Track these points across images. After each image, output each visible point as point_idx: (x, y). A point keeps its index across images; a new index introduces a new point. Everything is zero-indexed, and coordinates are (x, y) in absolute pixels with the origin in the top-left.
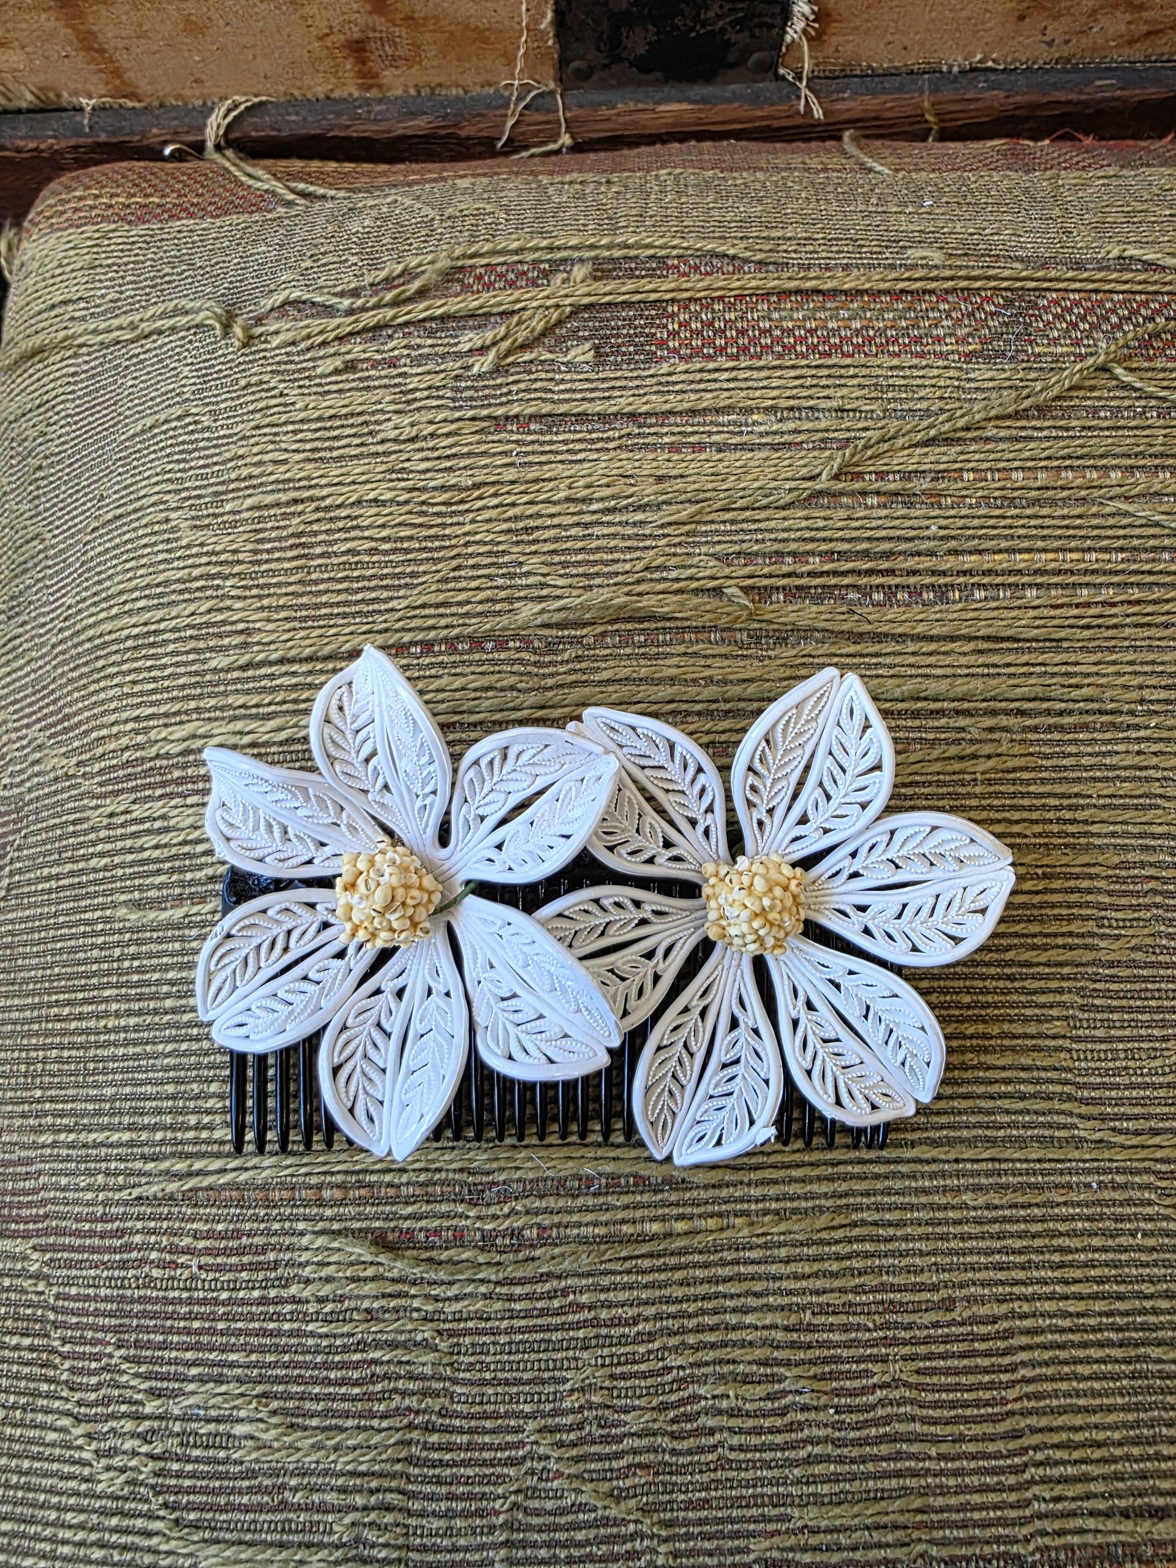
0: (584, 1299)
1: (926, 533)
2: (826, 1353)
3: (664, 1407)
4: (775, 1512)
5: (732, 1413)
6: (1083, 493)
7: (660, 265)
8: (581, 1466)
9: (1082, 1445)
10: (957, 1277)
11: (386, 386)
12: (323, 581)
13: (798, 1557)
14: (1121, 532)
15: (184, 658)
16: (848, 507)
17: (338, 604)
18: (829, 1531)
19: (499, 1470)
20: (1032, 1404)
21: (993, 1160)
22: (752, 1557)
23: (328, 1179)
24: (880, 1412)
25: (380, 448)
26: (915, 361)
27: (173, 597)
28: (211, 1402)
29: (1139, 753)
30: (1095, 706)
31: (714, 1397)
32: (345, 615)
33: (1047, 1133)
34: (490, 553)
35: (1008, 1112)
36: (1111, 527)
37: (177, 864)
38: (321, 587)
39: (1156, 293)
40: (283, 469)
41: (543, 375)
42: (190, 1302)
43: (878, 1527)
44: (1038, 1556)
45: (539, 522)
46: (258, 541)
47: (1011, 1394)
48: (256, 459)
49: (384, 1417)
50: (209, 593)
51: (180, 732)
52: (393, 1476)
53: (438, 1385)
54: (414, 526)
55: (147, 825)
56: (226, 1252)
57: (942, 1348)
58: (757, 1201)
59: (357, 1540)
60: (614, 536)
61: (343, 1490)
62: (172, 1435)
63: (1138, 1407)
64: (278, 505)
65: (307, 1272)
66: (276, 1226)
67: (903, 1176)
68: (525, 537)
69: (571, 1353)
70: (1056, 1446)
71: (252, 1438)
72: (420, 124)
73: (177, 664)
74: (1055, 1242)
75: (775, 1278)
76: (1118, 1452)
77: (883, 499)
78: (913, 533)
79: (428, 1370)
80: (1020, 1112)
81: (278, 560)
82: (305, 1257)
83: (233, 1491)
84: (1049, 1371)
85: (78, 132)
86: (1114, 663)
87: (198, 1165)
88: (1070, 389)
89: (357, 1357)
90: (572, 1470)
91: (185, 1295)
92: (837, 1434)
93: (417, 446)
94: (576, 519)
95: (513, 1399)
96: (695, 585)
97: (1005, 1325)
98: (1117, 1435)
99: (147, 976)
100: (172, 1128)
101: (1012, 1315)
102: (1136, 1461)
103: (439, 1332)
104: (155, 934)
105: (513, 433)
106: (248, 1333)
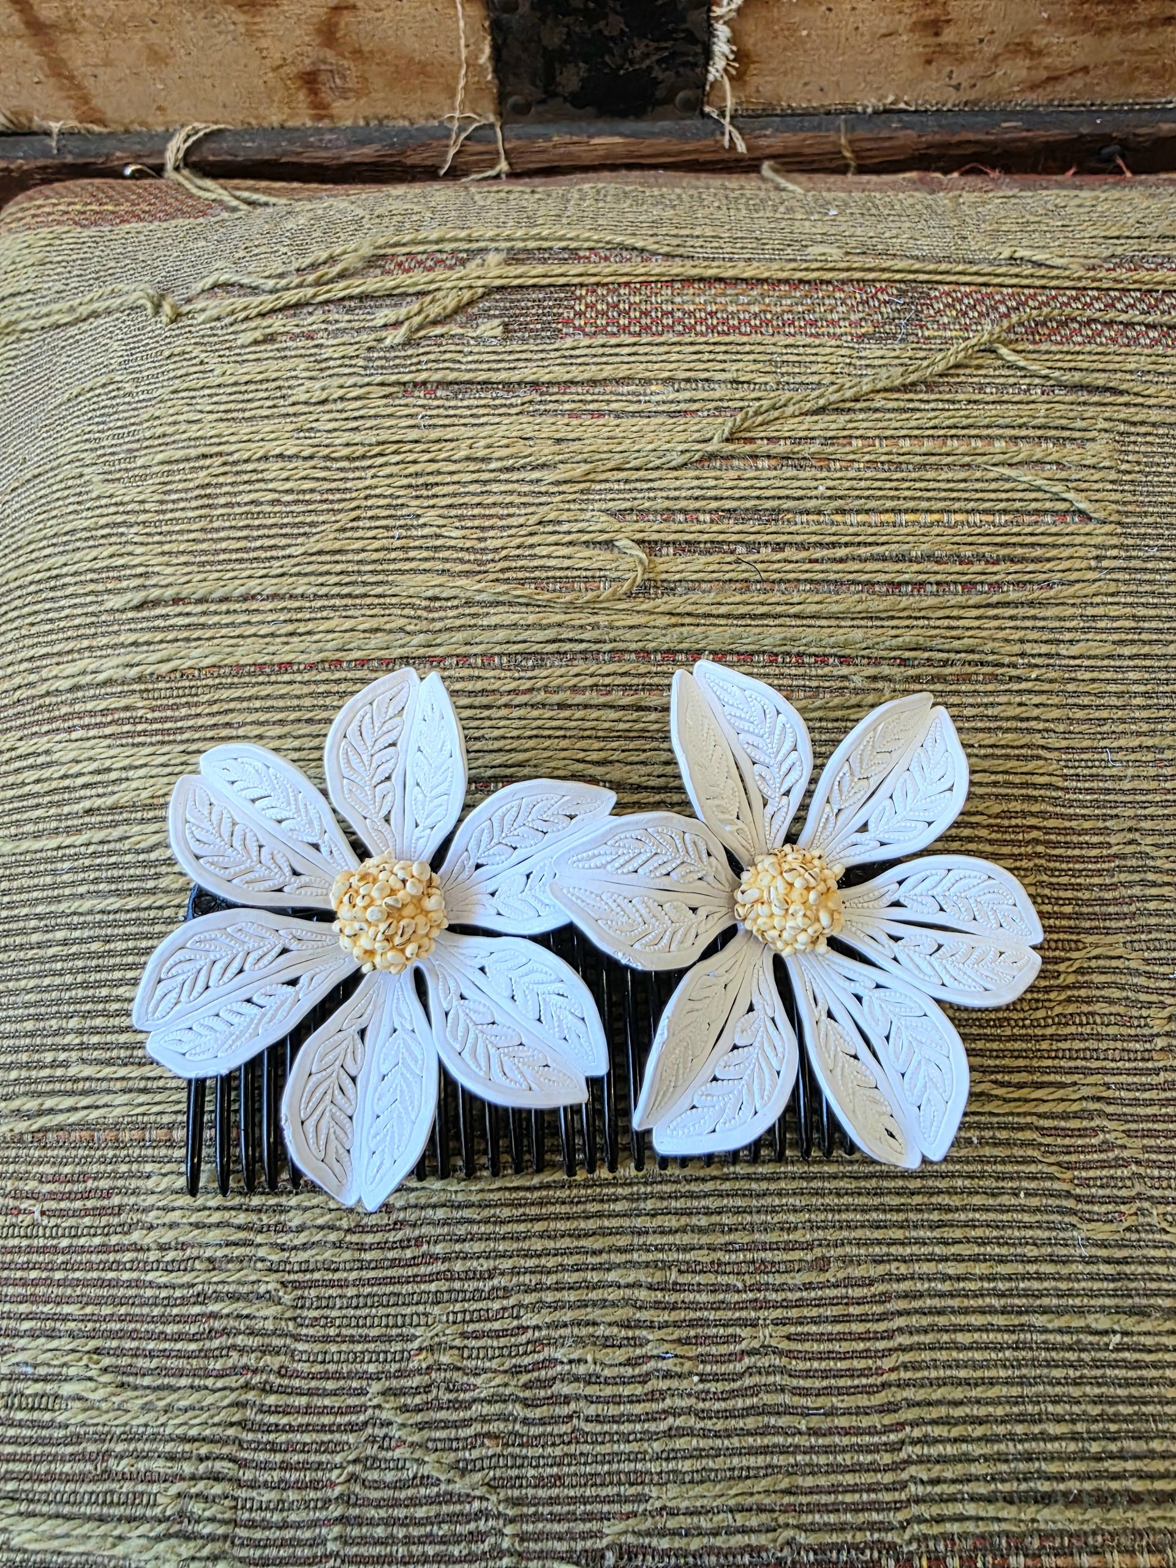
0: (438, 1249)
1: (814, 493)
2: (692, 1315)
3: (516, 1370)
4: (632, 1491)
5: (589, 1380)
6: (967, 459)
7: (572, 255)
8: (426, 1434)
9: (963, 1421)
10: (832, 1235)
11: (301, 356)
12: (225, 529)
13: (654, 1542)
14: (1004, 496)
15: (82, 600)
16: (739, 468)
17: (237, 550)
18: (689, 1513)
19: (337, 1437)
20: (909, 1375)
22: (605, 1542)
23: (180, 1118)
24: (748, 1381)
25: (291, 410)
26: (809, 340)
27: (78, 544)
28: (42, 1358)
29: (1020, 704)
30: (976, 657)
31: (571, 1362)
32: (240, 561)
34: (389, 506)
36: (994, 491)
37: (56, 798)
38: (222, 534)
39: (1044, 287)
40: (195, 427)
41: (453, 348)
42: (30, 1250)
43: (741, 1509)
44: (914, 1546)
45: (438, 479)
46: (166, 493)
47: (887, 1363)
48: (172, 419)
49: (220, 1375)
50: (113, 539)
51: (71, 669)
52: (225, 1442)
53: (278, 1342)
54: (317, 479)
55: (31, 761)
56: (69, 1196)
57: (815, 1312)
59: (181, 1514)
60: (511, 492)
61: (171, 1457)
64: (187, 460)
65: (150, 1217)
66: (124, 1168)
68: (425, 493)
69: (421, 1308)
70: (934, 1422)
71: (80, 1398)
72: (367, 152)
73: (74, 606)
74: (934, 1200)
75: (640, 1232)
76: (1001, 1430)
77: (773, 462)
78: (800, 493)
79: (269, 1325)
82: (151, 1200)
83: (55, 1458)
84: (928, 1339)
85: (46, 152)
87: (49, 1103)
88: (957, 366)
89: (196, 1310)
90: (416, 1438)
91: (25, 1243)
92: (701, 1405)
93: (327, 407)
94: (475, 476)
95: (358, 1358)
96: (586, 537)
97: (880, 1288)
98: (1000, 1411)
99: (16, 912)
100: (27, 1066)
101: (889, 1278)
102: (1021, 1441)
103: (283, 1284)
104: (27, 869)
105: (419, 398)
106: (86, 1283)
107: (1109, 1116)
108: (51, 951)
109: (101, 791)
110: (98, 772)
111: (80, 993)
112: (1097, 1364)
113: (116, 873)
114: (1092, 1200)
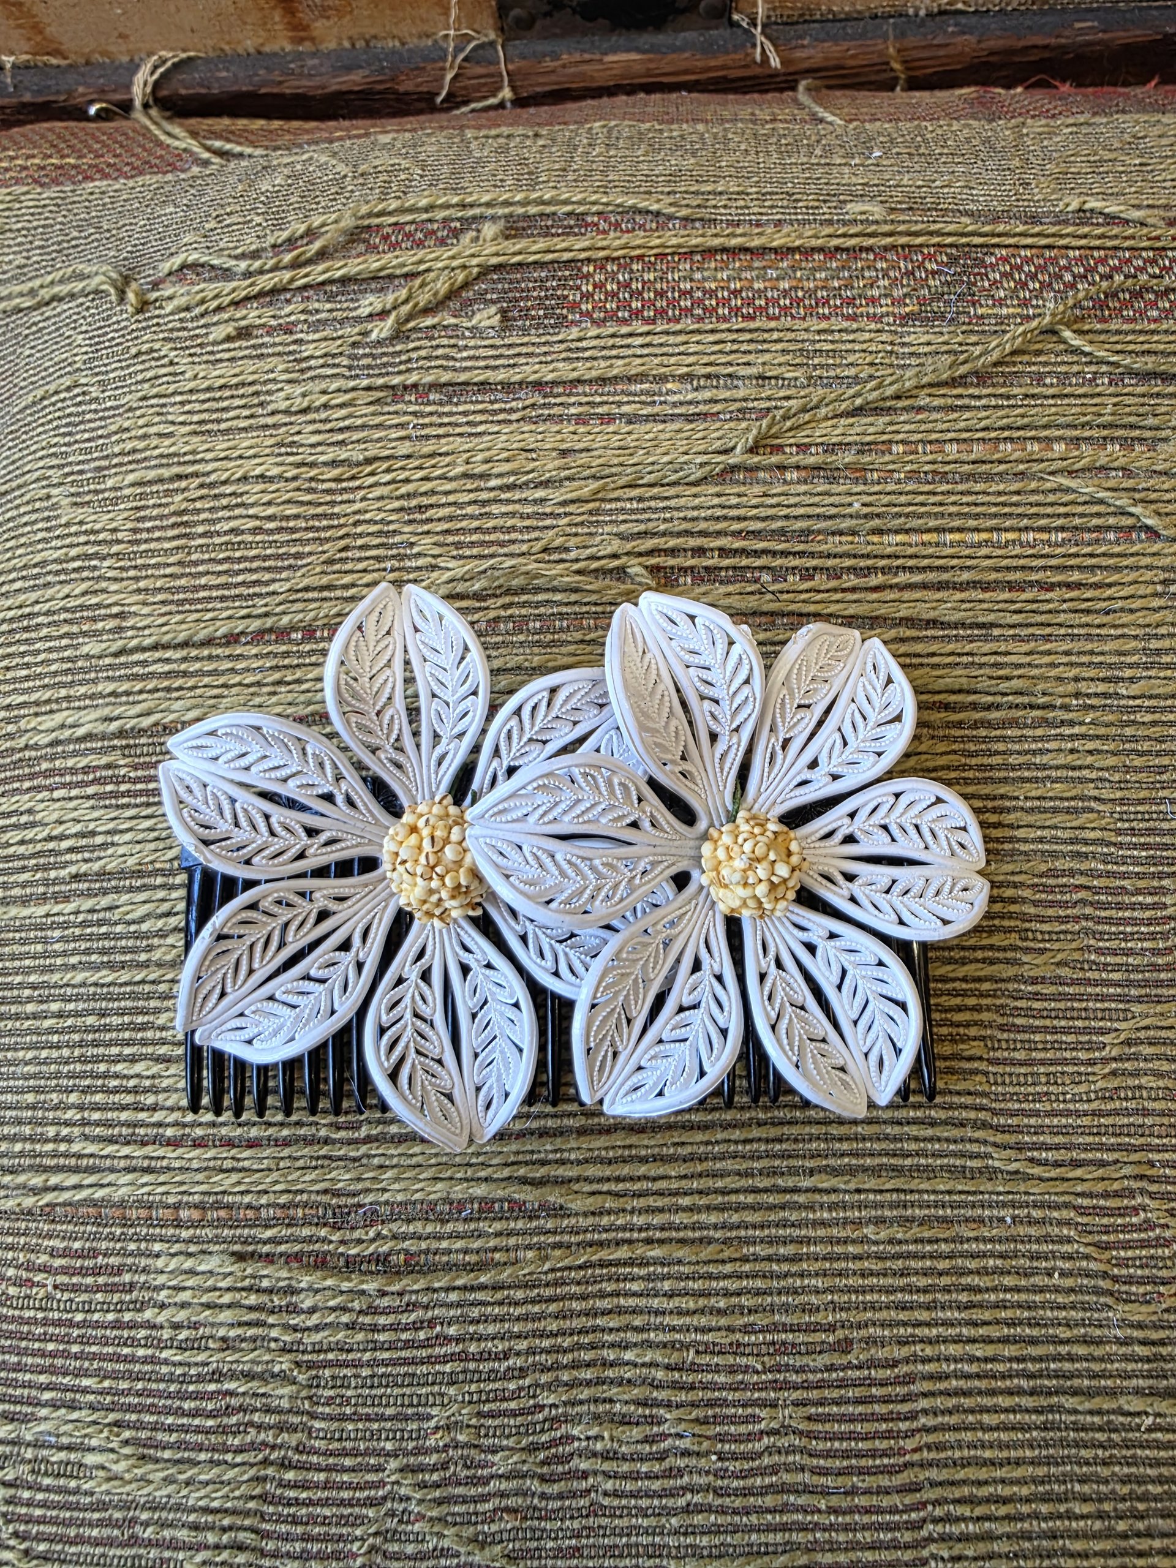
0: (452, 1331)
1: (848, 510)
2: (709, 1395)
3: (534, 1448)
4: (650, 1563)
5: (606, 1456)
6: (1022, 467)
7: (579, 222)
8: (445, 1509)
9: (988, 1500)
10: (854, 1317)
11: (279, 354)
12: (203, 562)
15: (56, 643)
16: (765, 483)
17: (217, 587)
19: (357, 1510)
20: (933, 1455)
21: (897, 1190)
23: (185, 1198)
24: (766, 1460)
25: (269, 421)
27: (49, 578)
28: (63, 1429)
29: (1072, 751)
30: (1026, 699)
31: (588, 1438)
32: (223, 599)
33: (958, 1162)
34: (380, 533)
35: (916, 1139)
36: (1052, 504)
37: (42, 861)
38: (201, 568)
39: (1117, 248)
40: (167, 442)
41: (446, 342)
42: (45, 1322)
45: (433, 500)
46: (138, 520)
47: (909, 1444)
48: (141, 432)
49: (239, 1451)
50: (85, 574)
51: (49, 722)
52: (247, 1514)
53: (296, 1420)
54: (302, 503)
55: (14, 820)
56: (82, 1272)
57: (835, 1394)
58: (640, 1230)
60: (513, 514)
61: (195, 1527)
62: (23, 1461)
63: (1049, 1461)
64: (161, 480)
65: (161, 1296)
66: (132, 1246)
67: (800, 1207)
68: (418, 516)
69: (436, 1388)
70: (957, 1501)
71: (103, 1468)
73: (50, 650)
74: (964, 1281)
75: (657, 1313)
76: (1025, 1509)
77: (803, 474)
78: (834, 511)
79: (285, 1404)
80: (930, 1140)
81: (158, 539)
82: (161, 1279)
83: (82, 1523)
84: (953, 1420)
86: (1049, 653)
87: (54, 1180)
88: (1012, 353)
89: (212, 1387)
90: (434, 1513)
91: (40, 1315)
92: (719, 1482)
93: (307, 418)
94: (473, 496)
95: (375, 1436)
96: (596, 565)
97: (905, 1369)
98: (1025, 1491)
99: (9, 979)
100: (31, 1139)
101: (914, 1359)
102: (1045, 1519)
103: (298, 1364)
104: (17, 935)
105: (410, 404)
106: (102, 1358)
107: (1152, 1196)
108: (47, 1023)
109: (87, 855)
110: (82, 835)
111: (79, 1067)
112: (1127, 1445)
113: (107, 944)
114: (1129, 1281)
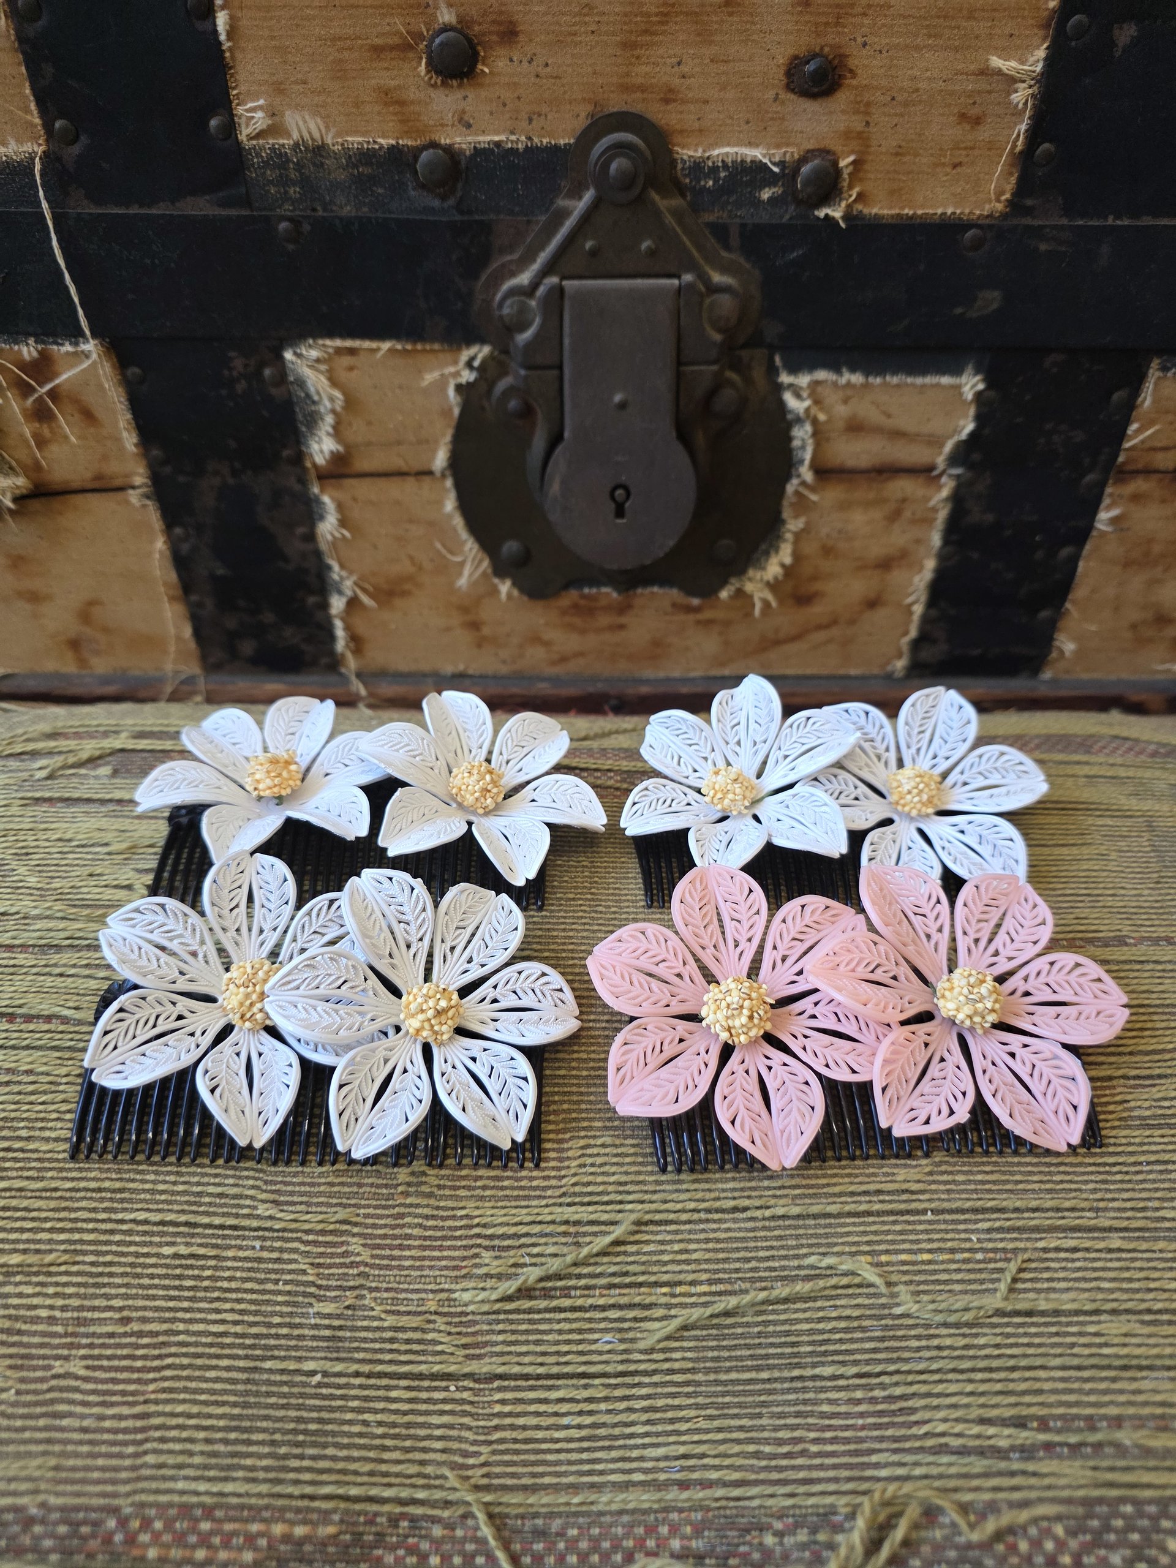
10: (139, 1303)
41: (77, 781)
45: (36, 850)
47: (151, 1387)
57: (110, 1353)
68: (25, 858)
94: (61, 849)
97: (162, 1338)
101: (170, 1332)
105: (45, 807)
107: (354, 1234)
112: (302, 1395)
114: (328, 1288)
